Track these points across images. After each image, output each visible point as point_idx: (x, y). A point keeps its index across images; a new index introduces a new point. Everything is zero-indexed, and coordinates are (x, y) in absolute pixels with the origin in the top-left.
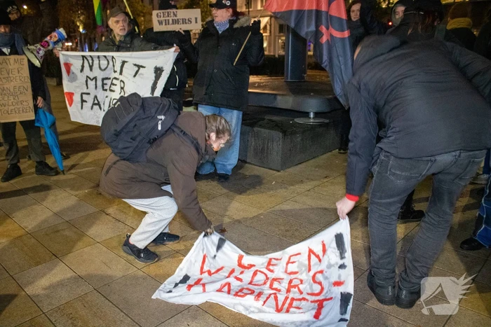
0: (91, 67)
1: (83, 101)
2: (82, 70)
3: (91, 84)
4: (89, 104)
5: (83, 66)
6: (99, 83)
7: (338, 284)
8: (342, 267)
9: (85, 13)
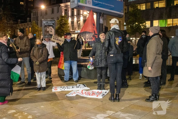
9: (11, 30)
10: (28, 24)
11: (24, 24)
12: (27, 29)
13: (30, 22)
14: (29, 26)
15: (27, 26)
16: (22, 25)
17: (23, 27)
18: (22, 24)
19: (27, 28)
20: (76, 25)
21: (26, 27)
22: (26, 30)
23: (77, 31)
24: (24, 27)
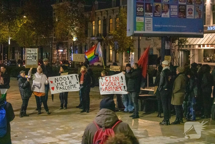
0: (58, 81)
1: (57, 88)
2: (56, 82)
3: (59, 85)
4: (59, 88)
5: (55, 81)
6: (61, 84)
7: (122, 84)
8: (122, 82)
9: (79, 24)
10: (113, 10)
11: (106, 9)
12: (111, 20)
13: (118, 8)
14: (115, 14)
15: (112, 15)
16: (101, 12)
17: (104, 17)
18: (102, 10)
19: (112, 18)
20: (209, 14)
21: (110, 16)
22: (110, 24)
23: (212, 27)
24: (106, 16)
